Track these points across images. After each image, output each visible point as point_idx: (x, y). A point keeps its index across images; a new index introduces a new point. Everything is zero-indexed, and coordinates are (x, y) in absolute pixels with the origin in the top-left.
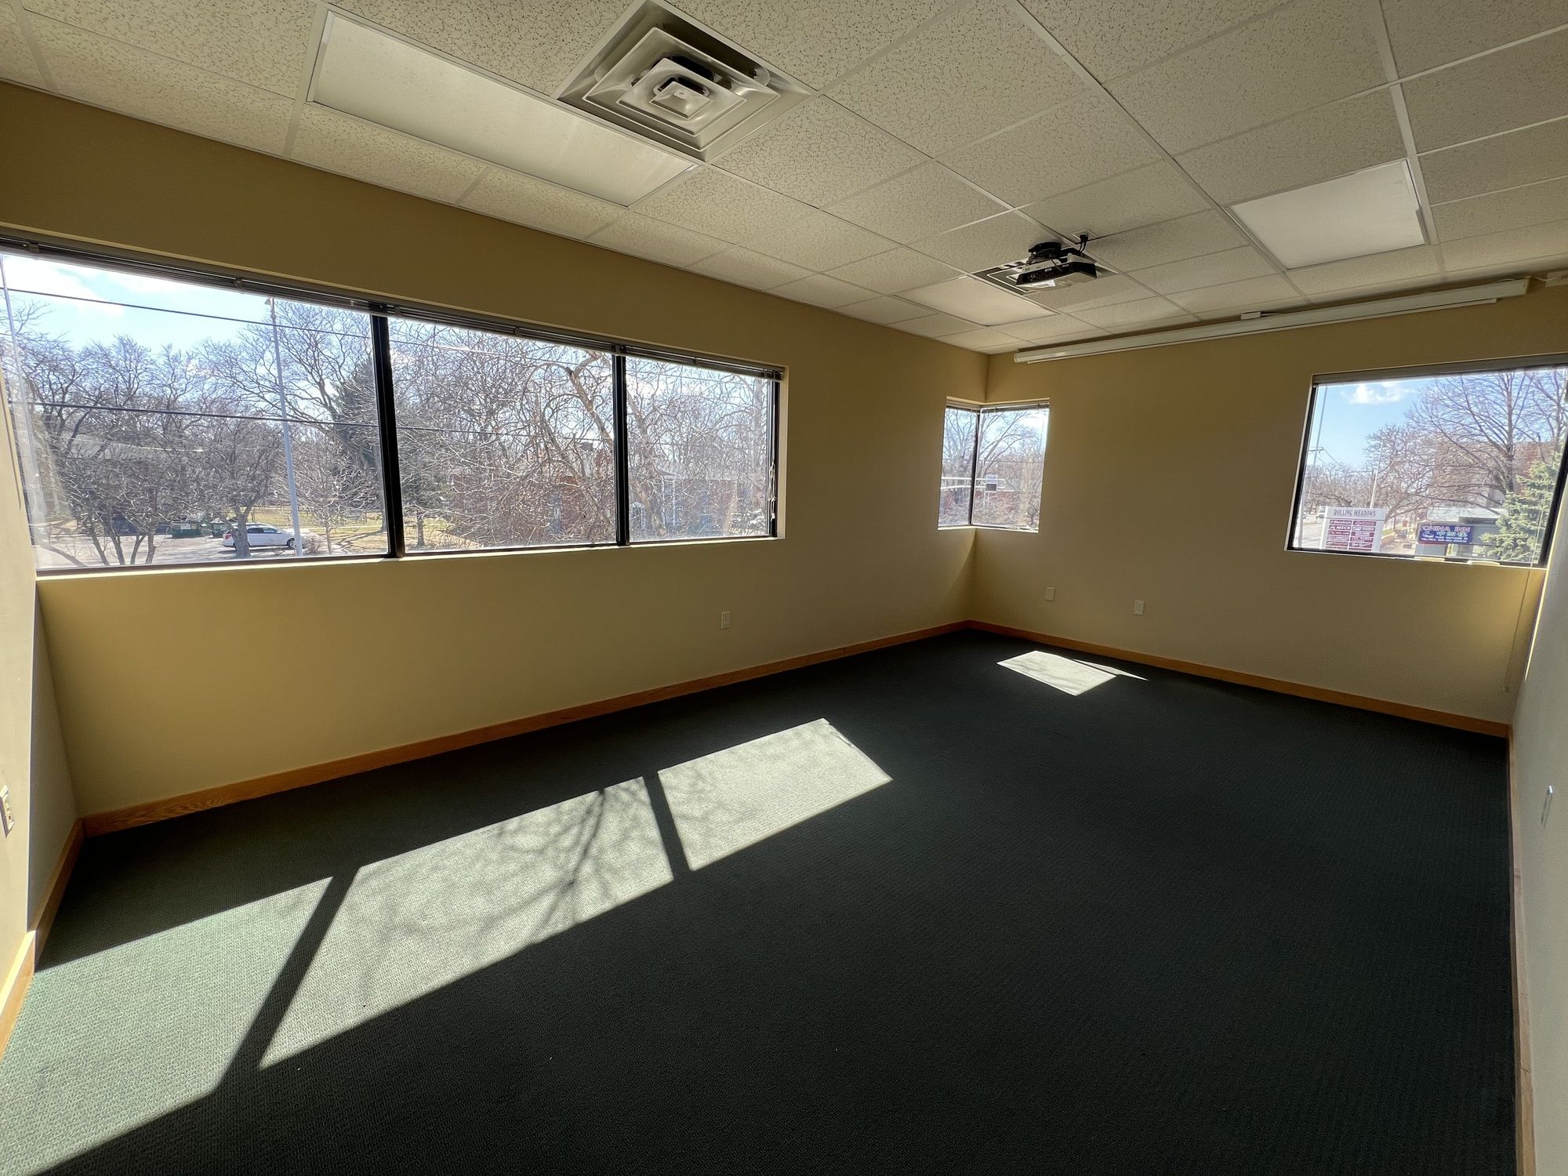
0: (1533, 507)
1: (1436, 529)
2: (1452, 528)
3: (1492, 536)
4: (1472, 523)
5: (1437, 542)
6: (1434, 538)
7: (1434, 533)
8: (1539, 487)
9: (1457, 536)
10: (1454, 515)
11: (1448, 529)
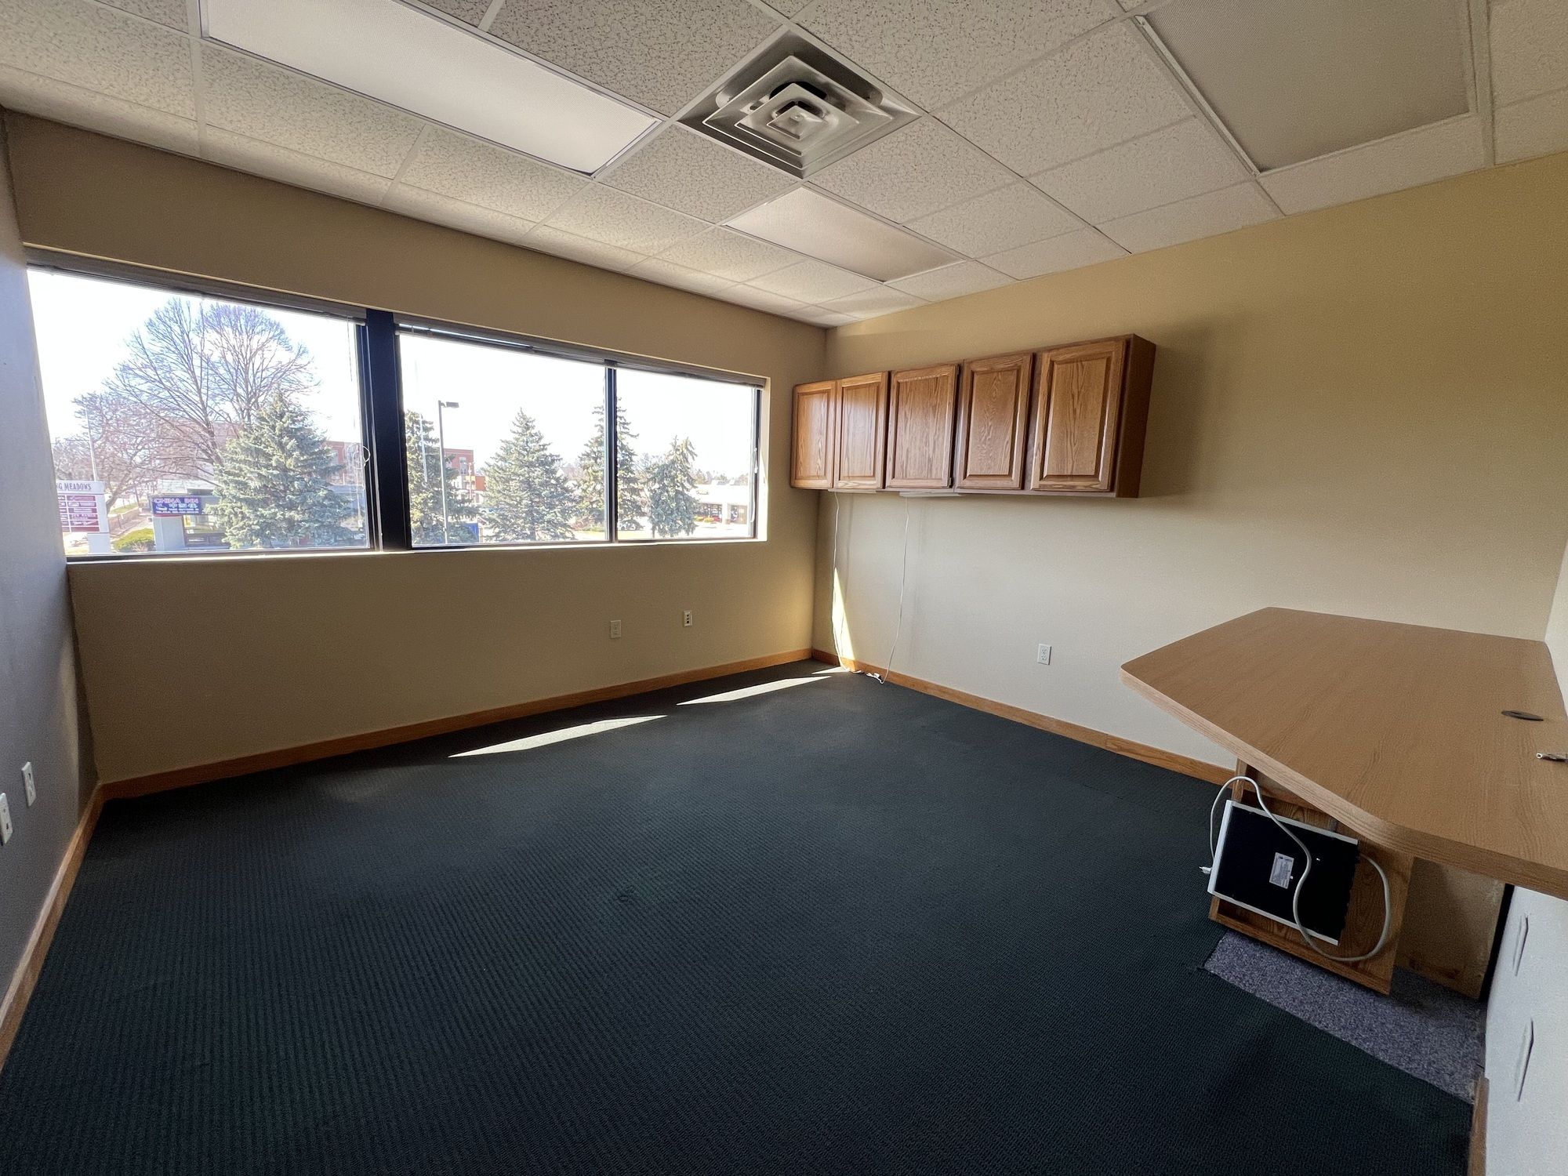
0: (236, 478)
1: (167, 501)
2: (182, 500)
3: (213, 506)
4: (198, 494)
5: (172, 515)
6: (168, 510)
7: (165, 505)
8: (236, 461)
9: (188, 508)
10: (180, 486)
11: (178, 500)
